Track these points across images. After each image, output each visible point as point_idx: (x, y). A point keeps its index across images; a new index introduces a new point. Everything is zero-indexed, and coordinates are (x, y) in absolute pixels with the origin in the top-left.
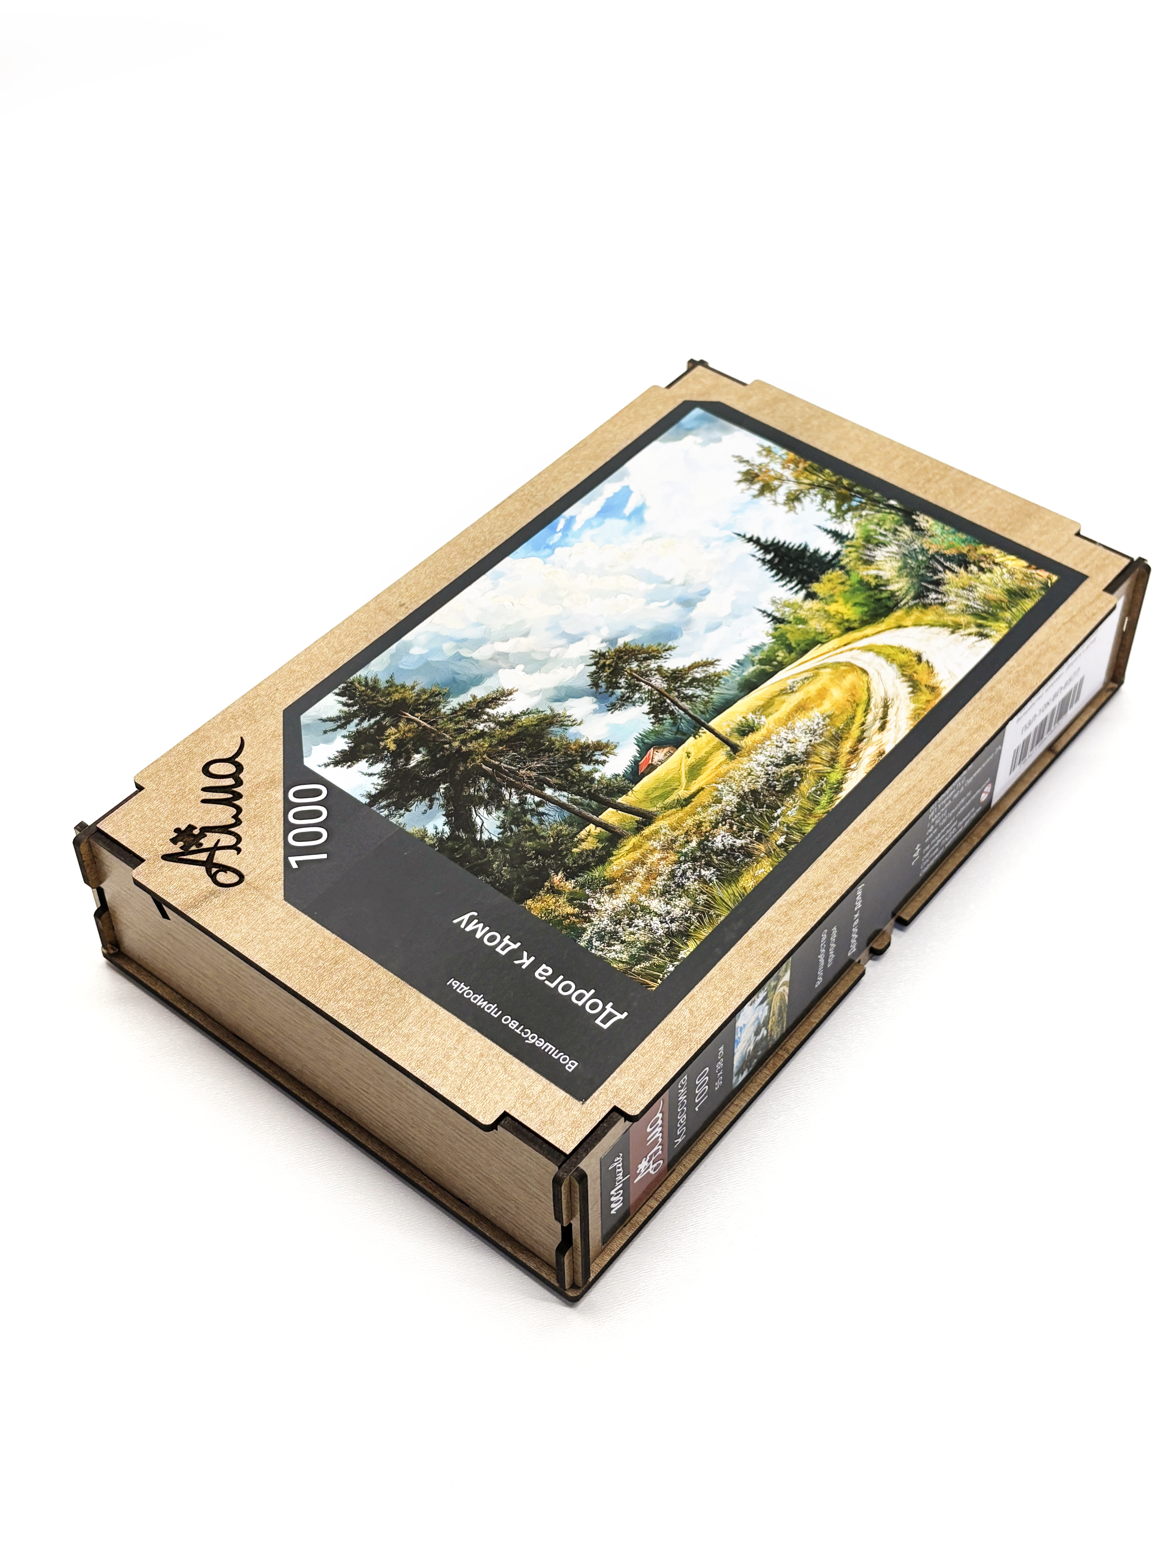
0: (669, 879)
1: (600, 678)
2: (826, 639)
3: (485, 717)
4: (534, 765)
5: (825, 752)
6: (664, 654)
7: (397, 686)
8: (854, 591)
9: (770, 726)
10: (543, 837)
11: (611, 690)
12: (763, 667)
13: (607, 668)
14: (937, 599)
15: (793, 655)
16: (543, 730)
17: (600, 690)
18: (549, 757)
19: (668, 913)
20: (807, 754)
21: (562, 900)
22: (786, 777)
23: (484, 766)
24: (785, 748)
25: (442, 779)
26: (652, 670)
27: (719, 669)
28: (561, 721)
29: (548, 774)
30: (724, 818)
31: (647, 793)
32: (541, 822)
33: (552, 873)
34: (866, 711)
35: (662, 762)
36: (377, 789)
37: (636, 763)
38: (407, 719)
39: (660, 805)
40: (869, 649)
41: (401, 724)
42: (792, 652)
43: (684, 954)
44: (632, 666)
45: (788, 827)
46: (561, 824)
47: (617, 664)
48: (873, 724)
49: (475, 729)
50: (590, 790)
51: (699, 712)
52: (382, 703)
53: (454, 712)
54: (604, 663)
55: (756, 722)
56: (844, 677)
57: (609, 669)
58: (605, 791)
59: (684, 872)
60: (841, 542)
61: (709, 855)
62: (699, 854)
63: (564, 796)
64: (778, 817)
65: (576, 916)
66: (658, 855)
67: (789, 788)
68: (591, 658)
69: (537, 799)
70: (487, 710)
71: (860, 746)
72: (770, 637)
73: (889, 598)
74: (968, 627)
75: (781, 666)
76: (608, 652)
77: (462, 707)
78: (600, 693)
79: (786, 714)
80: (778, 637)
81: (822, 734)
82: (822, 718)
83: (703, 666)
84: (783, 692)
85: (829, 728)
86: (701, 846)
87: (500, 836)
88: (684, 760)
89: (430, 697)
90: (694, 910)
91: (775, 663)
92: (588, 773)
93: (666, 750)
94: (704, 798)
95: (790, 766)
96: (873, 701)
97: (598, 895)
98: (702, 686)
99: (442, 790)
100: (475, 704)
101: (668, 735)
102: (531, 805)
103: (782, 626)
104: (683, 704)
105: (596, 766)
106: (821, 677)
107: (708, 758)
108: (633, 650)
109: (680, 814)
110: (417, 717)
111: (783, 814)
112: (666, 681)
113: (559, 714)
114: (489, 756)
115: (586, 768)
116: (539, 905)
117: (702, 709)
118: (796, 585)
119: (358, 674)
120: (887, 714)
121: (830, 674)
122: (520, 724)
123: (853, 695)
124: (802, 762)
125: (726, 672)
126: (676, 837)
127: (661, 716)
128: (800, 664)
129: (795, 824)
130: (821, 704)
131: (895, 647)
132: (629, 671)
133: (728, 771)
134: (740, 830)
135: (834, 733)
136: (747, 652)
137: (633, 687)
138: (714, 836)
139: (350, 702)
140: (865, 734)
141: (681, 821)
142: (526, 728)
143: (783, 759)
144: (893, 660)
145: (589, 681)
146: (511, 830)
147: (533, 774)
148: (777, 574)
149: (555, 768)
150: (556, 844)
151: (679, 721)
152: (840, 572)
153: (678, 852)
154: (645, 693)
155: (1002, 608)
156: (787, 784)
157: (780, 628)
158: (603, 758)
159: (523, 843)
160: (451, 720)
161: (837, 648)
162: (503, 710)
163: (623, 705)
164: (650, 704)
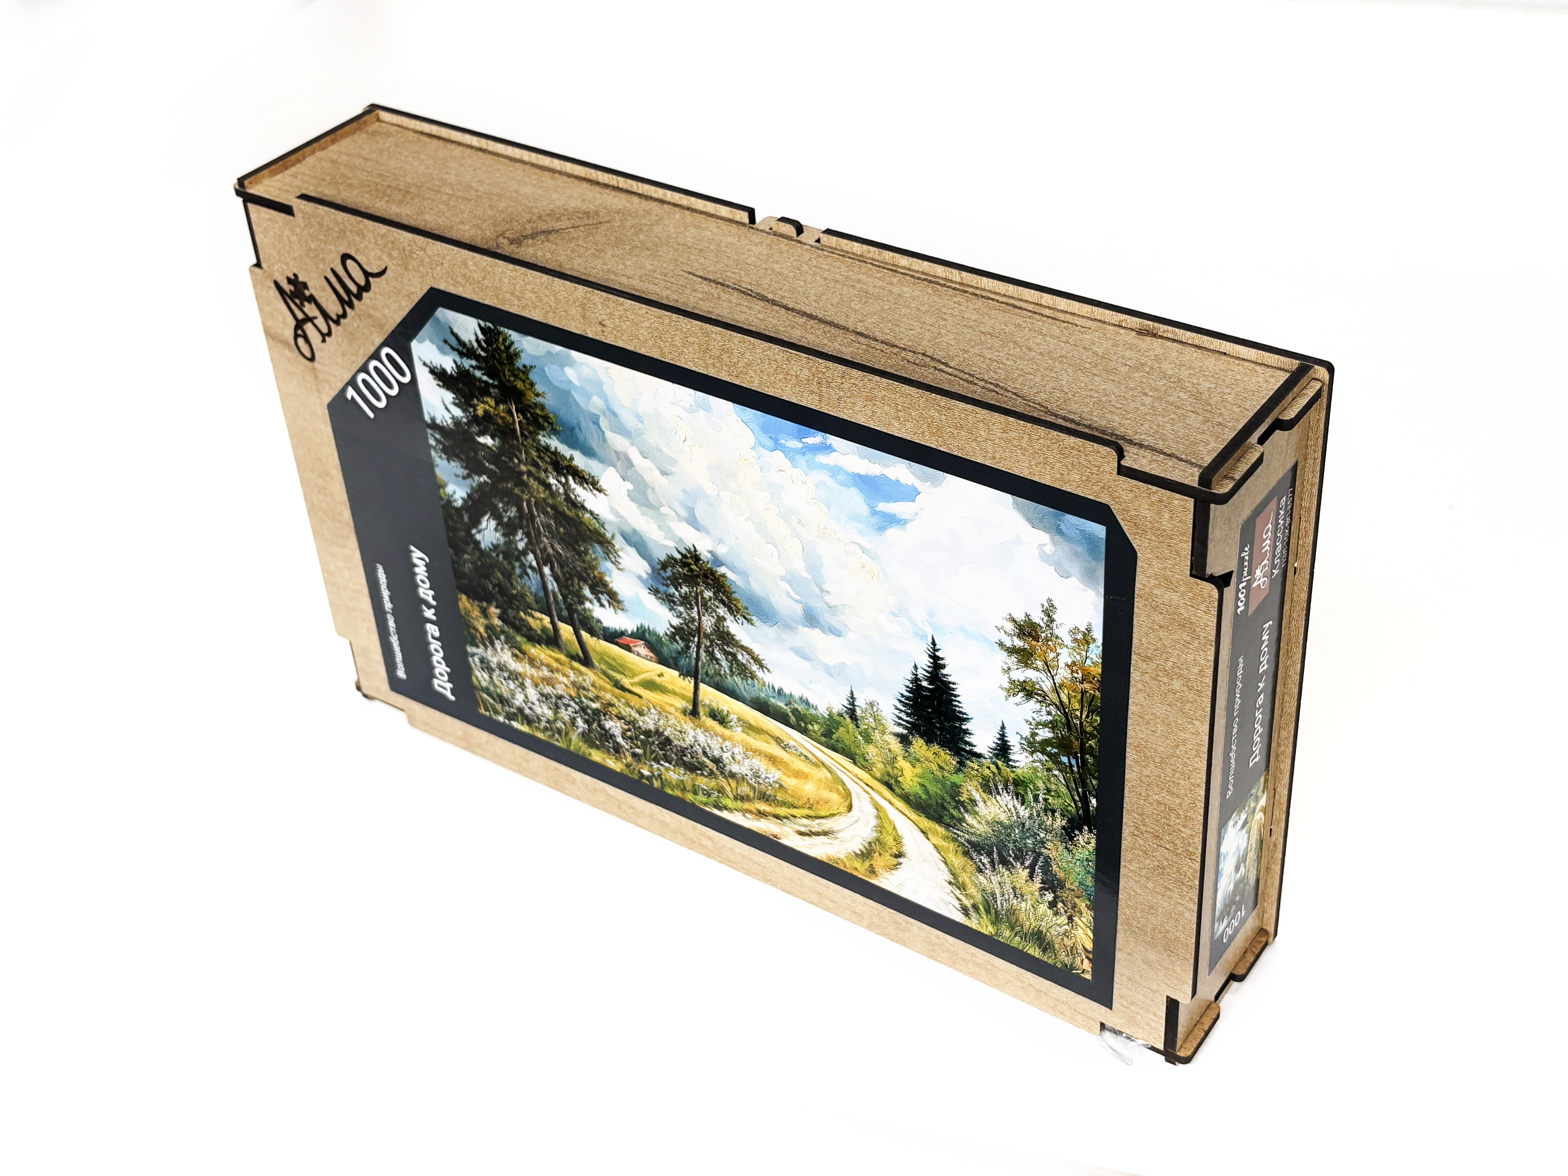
0: (556, 696)
1: (673, 567)
2: (862, 765)
3: (563, 480)
4: (558, 547)
5: (744, 789)
6: (739, 617)
7: (528, 379)
8: (936, 780)
9: (736, 737)
10: (512, 585)
11: (669, 582)
12: (790, 714)
13: (687, 569)
14: (984, 864)
15: (823, 739)
16: (591, 538)
17: (662, 572)
18: (573, 556)
19: (533, 703)
20: (732, 775)
21: (482, 620)
22: (699, 762)
23: (525, 504)
24: (725, 756)
25: (490, 474)
26: (715, 612)
27: (760, 674)
28: (609, 551)
29: (559, 563)
30: (632, 723)
31: (605, 653)
32: (521, 576)
33: (494, 604)
34: (808, 817)
35: (639, 655)
36: (442, 422)
37: (622, 634)
38: (510, 409)
39: (604, 667)
40: (877, 807)
41: (502, 407)
42: (825, 737)
43: (515, 724)
44: (706, 591)
45: (660, 776)
46: (531, 593)
47: (698, 576)
48: (800, 825)
49: (547, 477)
50: (573, 605)
51: (705, 670)
52: (505, 375)
53: (547, 448)
54: (691, 564)
55: (731, 724)
56: (831, 791)
57: (688, 571)
58: (581, 617)
59: (569, 705)
60: (997, 756)
61: (594, 720)
62: (589, 711)
63: (553, 585)
64: (662, 765)
65: (481, 636)
66: (565, 680)
67: (692, 768)
68: (686, 549)
69: (534, 564)
70: (570, 478)
71: (771, 818)
72: (828, 713)
73: (953, 817)
74: (966, 897)
75: (804, 731)
76: (704, 562)
77: (556, 453)
78: (659, 574)
79: (758, 748)
80: (833, 720)
81: (759, 783)
82: (775, 780)
83: (753, 658)
84: (778, 741)
85: (770, 788)
86: (596, 712)
87: (488, 549)
88: (653, 673)
89: (543, 417)
90: (548, 721)
91: (803, 725)
92: (584, 595)
93: (651, 654)
94: (634, 700)
95: (712, 764)
96: (823, 821)
97: (506, 646)
98: (732, 664)
99: (482, 479)
100: (566, 463)
101: (665, 650)
102: (527, 561)
103: (848, 720)
104: (703, 654)
105: (595, 601)
106: (817, 770)
107: (669, 692)
108: (723, 587)
109: (608, 687)
110: (518, 417)
111: (667, 769)
112: (714, 629)
113: (614, 546)
114: (536, 503)
115: (587, 592)
116: (467, 605)
117: (709, 672)
118: (907, 722)
119: (510, 332)
120: (818, 835)
121: (826, 777)
122: (581, 515)
123: (818, 803)
124: (721, 772)
125: (761, 681)
126: (588, 690)
127: (677, 638)
128: (817, 747)
129: (666, 780)
130: (789, 776)
131: (896, 831)
132: (698, 591)
133: (670, 713)
134: (631, 738)
135: (768, 793)
136: (797, 694)
137: (685, 601)
138: (611, 719)
139: (483, 344)
140: (785, 820)
141: (605, 690)
142: (582, 523)
143: (713, 756)
144: (881, 832)
145: (663, 558)
146: (498, 555)
147: (550, 551)
148: (907, 698)
149: (568, 566)
150: (514, 597)
151: (685, 656)
152: (954, 763)
153: (579, 695)
154: (689, 615)
155: (1012, 927)
156: (694, 765)
157: (845, 719)
158: (606, 604)
159: (496, 570)
160: (538, 450)
161: (859, 778)
162: (581, 493)
163: (664, 600)
164: (681, 624)
